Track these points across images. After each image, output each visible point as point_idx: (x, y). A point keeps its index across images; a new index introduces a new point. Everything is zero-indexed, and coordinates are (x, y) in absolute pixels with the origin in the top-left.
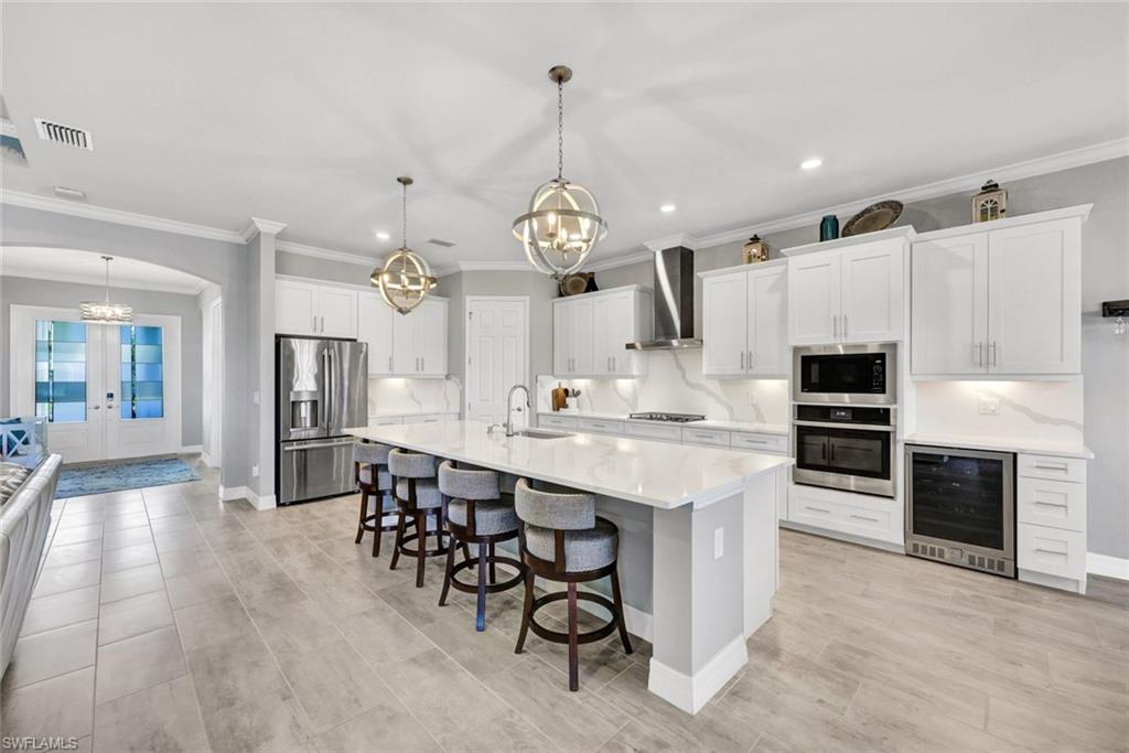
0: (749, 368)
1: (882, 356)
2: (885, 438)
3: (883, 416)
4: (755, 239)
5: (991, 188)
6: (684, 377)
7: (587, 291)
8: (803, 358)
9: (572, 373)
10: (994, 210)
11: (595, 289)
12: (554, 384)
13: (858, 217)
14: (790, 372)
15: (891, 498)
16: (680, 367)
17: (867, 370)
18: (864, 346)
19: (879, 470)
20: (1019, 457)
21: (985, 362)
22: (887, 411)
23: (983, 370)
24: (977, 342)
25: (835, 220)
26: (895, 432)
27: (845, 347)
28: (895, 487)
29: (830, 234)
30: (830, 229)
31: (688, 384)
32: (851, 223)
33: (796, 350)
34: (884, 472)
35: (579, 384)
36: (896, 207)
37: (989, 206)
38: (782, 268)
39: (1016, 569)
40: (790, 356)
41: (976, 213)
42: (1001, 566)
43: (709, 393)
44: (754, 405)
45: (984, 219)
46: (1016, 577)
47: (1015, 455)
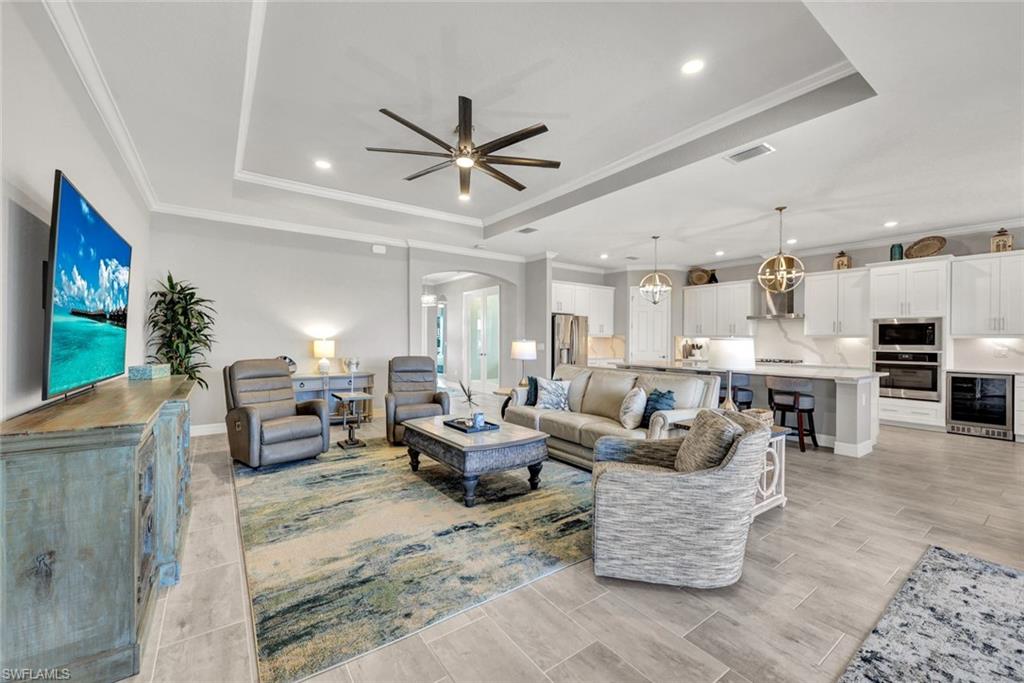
0: (839, 330)
1: (933, 325)
2: (934, 370)
3: (933, 357)
4: (842, 254)
5: (1002, 233)
6: (786, 336)
7: (710, 282)
8: (881, 326)
9: (699, 333)
10: (1004, 246)
11: (716, 281)
12: (682, 342)
13: (916, 244)
14: (871, 333)
15: (937, 401)
16: (782, 330)
17: (923, 332)
18: (916, 319)
19: (930, 386)
20: (1016, 377)
21: (998, 328)
22: (936, 355)
23: (996, 332)
24: (993, 316)
25: (900, 246)
26: (940, 366)
27: (898, 320)
28: (939, 396)
29: (897, 256)
30: (898, 253)
31: (789, 340)
32: (911, 248)
33: (875, 321)
34: (934, 387)
35: (700, 341)
36: (942, 240)
37: (1001, 243)
38: (863, 273)
39: (1014, 436)
40: (870, 325)
41: (993, 247)
42: (1005, 434)
43: (805, 346)
44: (840, 354)
45: (998, 250)
46: (1014, 440)
47: (1013, 376)
